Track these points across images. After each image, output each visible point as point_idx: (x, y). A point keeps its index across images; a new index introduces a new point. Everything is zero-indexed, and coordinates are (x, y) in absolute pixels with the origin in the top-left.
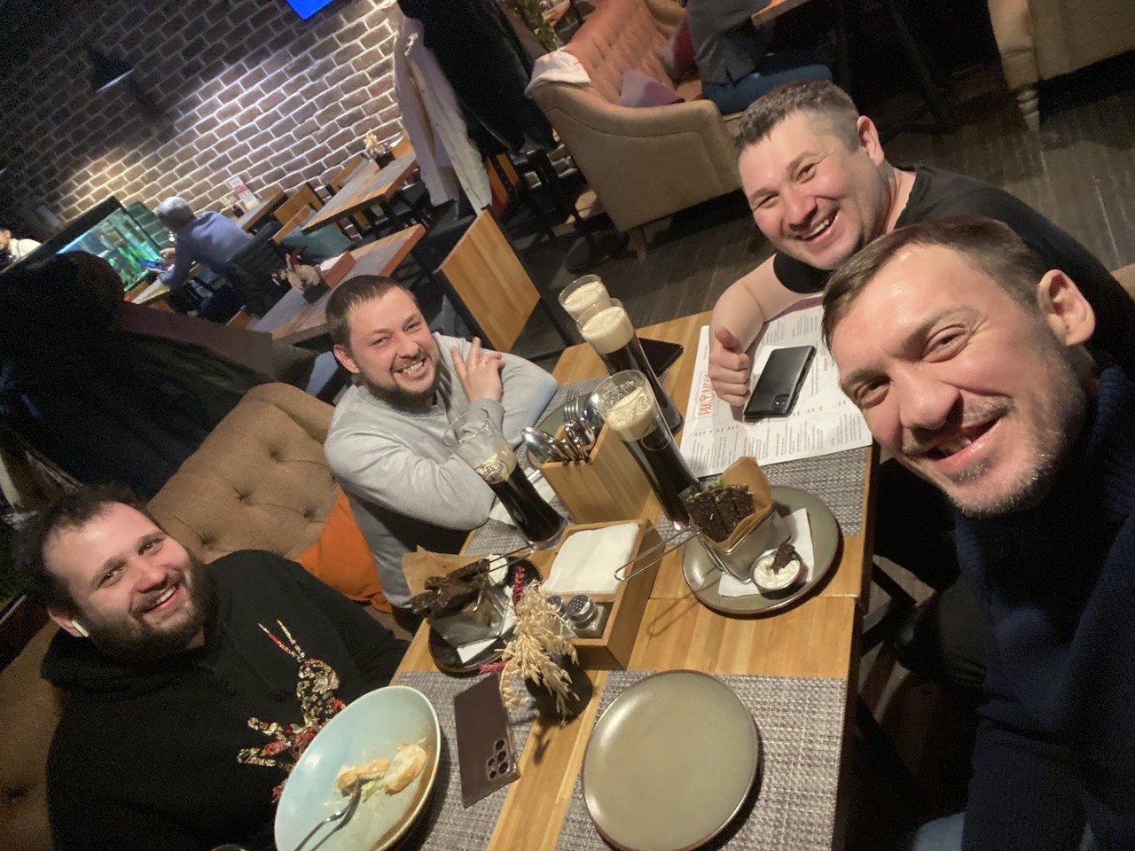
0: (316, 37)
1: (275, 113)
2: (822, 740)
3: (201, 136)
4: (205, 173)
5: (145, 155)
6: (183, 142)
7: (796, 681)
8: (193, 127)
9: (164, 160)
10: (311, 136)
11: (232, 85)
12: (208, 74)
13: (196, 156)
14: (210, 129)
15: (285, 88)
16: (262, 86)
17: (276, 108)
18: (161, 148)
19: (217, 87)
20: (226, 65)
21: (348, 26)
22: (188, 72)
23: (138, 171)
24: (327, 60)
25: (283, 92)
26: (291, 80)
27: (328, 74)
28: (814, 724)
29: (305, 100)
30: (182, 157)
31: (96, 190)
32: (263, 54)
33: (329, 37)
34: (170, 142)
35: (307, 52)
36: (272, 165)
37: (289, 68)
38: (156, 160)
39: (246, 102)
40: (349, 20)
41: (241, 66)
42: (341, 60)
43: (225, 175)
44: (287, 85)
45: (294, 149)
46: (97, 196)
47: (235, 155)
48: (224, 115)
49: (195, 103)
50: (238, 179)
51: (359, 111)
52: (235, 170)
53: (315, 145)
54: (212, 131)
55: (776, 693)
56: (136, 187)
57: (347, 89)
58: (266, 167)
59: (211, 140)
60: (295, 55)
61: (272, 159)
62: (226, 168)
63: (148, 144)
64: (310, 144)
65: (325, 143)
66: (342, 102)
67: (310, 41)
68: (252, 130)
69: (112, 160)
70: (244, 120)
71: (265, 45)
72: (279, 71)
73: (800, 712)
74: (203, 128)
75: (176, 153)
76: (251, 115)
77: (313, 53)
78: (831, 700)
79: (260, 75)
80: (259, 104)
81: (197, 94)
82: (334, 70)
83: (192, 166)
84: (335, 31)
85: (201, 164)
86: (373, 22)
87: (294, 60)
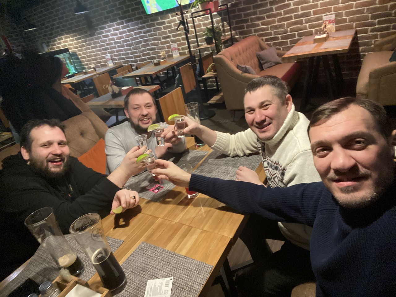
0: (150, 21)
1: (129, 39)
2: (197, 284)
3: (103, 39)
4: (100, 50)
5: (83, 39)
6: (97, 39)
7: (198, 262)
8: (101, 35)
9: (88, 42)
10: (137, 50)
11: (118, 26)
12: (112, 21)
13: (99, 44)
14: (106, 38)
15: (134, 33)
16: (128, 30)
17: (129, 38)
18: (89, 38)
19: (113, 25)
20: (118, 20)
21: (160, 21)
22: (106, 18)
23: (79, 43)
24: (150, 29)
25: (133, 34)
26: (137, 31)
27: (149, 33)
28: (197, 278)
29: (139, 39)
30: (95, 43)
31: (63, 44)
32: (131, 20)
33: (153, 22)
34: (92, 37)
35: (145, 25)
36: (122, 55)
37: (138, 27)
38: (86, 41)
39: (121, 33)
40: (161, 19)
41: (123, 22)
42: (155, 30)
43: (106, 53)
44: (135, 32)
45: (130, 52)
46: (63, 46)
47: (111, 48)
48: (112, 35)
49: (104, 28)
50: (109, 56)
51: (155, 48)
52: (110, 53)
53: (137, 53)
54: (107, 39)
55: (190, 264)
56: (76, 48)
57: (154, 40)
58: (120, 55)
59: (106, 41)
60: (141, 24)
61: (122, 53)
62: (107, 51)
63: (85, 36)
64: (136, 53)
65: (141, 54)
66: (151, 43)
67: (147, 21)
68: (119, 42)
69: (72, 37)
70: (118, 38)
71: (133, 18)
72: (134, 27)
73: (195, 273)
74: (104, 37)
75: (93, 41)
76: (121, 38)
77: (147, 25)
78: (206, 272)
79: (128, 26)
80: (125, 35)
81: (106, 25)
82: (151, 33)
83: (96, 47)
84: (156, 21)
85: (99, 47)
86: (169, 22)
87: (140, 25)
